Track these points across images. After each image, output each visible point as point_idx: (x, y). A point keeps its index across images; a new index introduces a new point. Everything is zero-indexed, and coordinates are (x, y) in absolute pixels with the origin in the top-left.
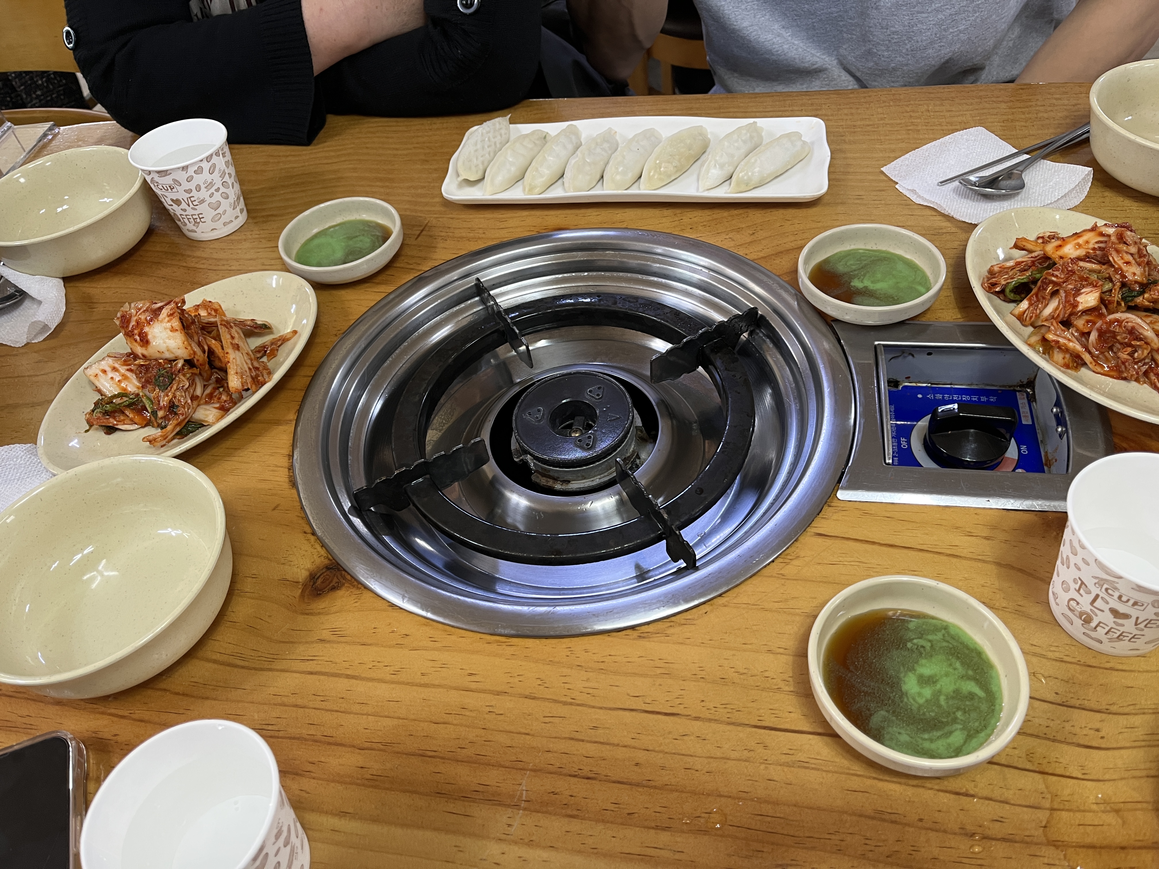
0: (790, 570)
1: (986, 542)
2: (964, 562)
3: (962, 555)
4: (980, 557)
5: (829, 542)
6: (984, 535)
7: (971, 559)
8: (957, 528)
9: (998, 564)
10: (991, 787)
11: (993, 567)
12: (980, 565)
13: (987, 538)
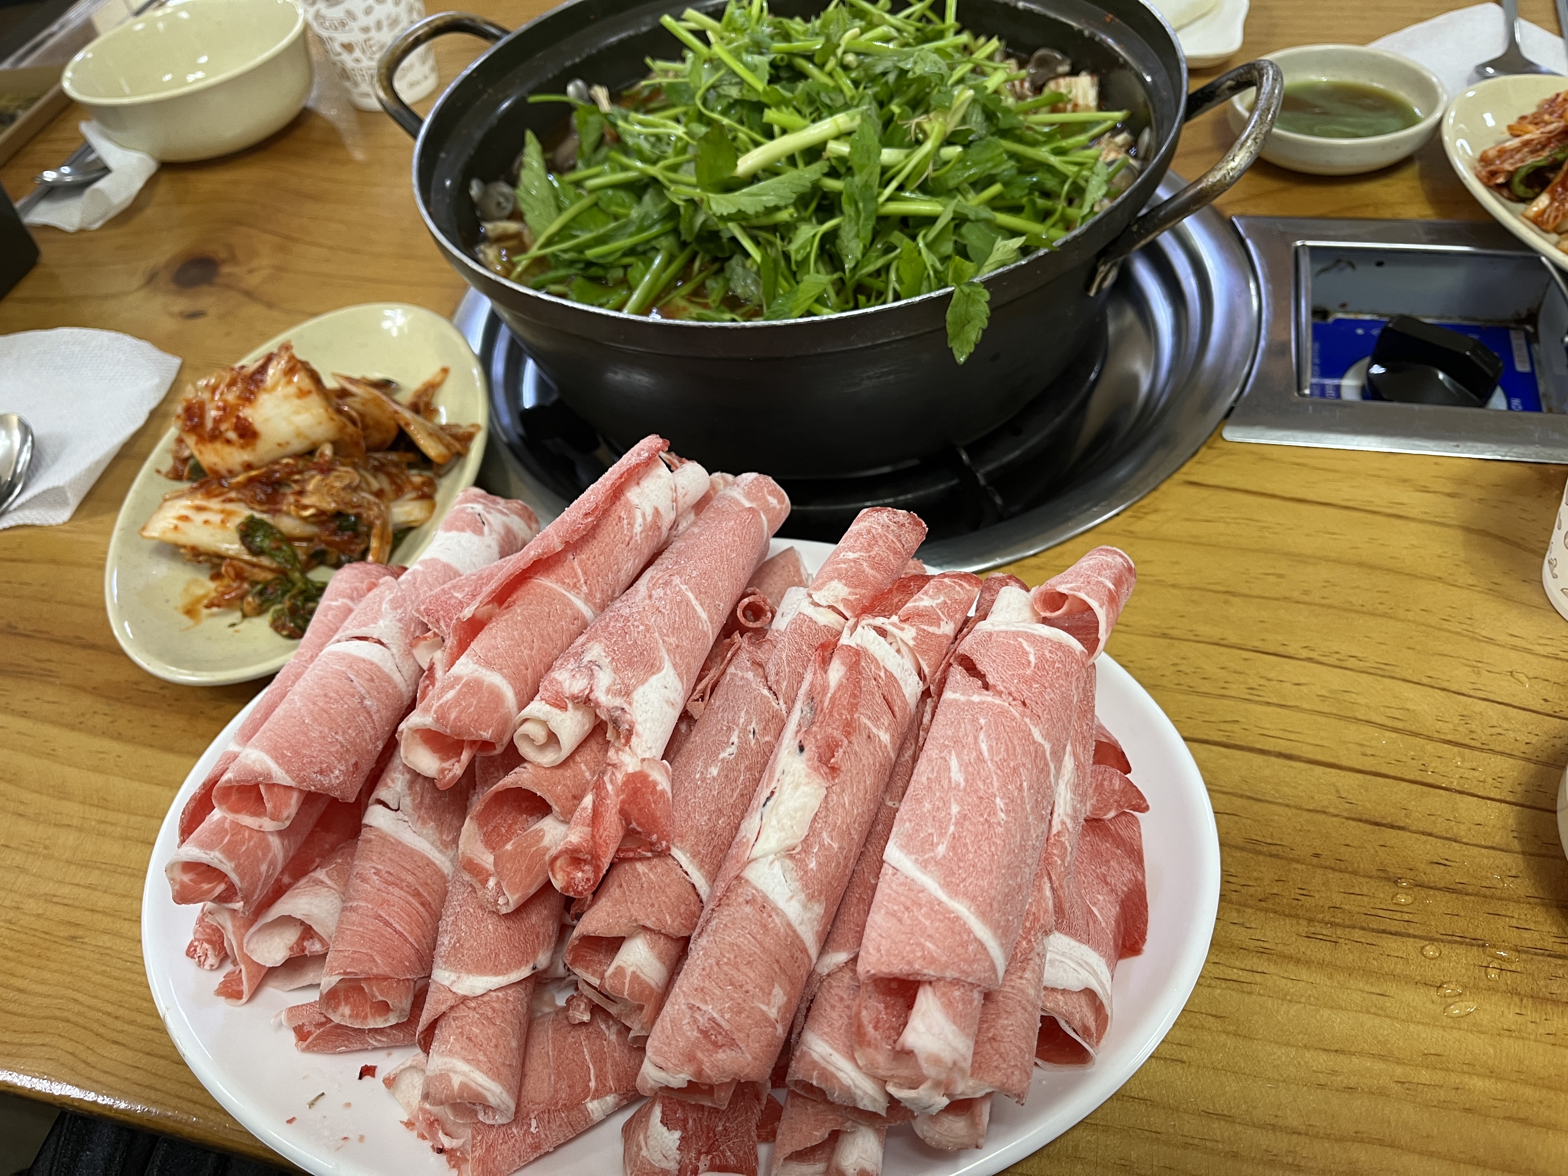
0: (1142, 526)
1: (1449, 499)
2: (1413, 525)
3: (1411, 515)
4: (1437, 520)
5: (1204, 493)
6: (1449, 491)
7: (1423, 521)
8: (1405, 481)
9: (1467, 529)
10: (1433, 818)
11: (1459, 532)
12: (1437, 529)
13: (1449, 495)
